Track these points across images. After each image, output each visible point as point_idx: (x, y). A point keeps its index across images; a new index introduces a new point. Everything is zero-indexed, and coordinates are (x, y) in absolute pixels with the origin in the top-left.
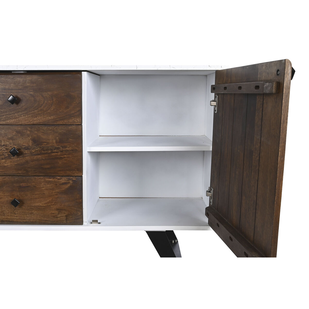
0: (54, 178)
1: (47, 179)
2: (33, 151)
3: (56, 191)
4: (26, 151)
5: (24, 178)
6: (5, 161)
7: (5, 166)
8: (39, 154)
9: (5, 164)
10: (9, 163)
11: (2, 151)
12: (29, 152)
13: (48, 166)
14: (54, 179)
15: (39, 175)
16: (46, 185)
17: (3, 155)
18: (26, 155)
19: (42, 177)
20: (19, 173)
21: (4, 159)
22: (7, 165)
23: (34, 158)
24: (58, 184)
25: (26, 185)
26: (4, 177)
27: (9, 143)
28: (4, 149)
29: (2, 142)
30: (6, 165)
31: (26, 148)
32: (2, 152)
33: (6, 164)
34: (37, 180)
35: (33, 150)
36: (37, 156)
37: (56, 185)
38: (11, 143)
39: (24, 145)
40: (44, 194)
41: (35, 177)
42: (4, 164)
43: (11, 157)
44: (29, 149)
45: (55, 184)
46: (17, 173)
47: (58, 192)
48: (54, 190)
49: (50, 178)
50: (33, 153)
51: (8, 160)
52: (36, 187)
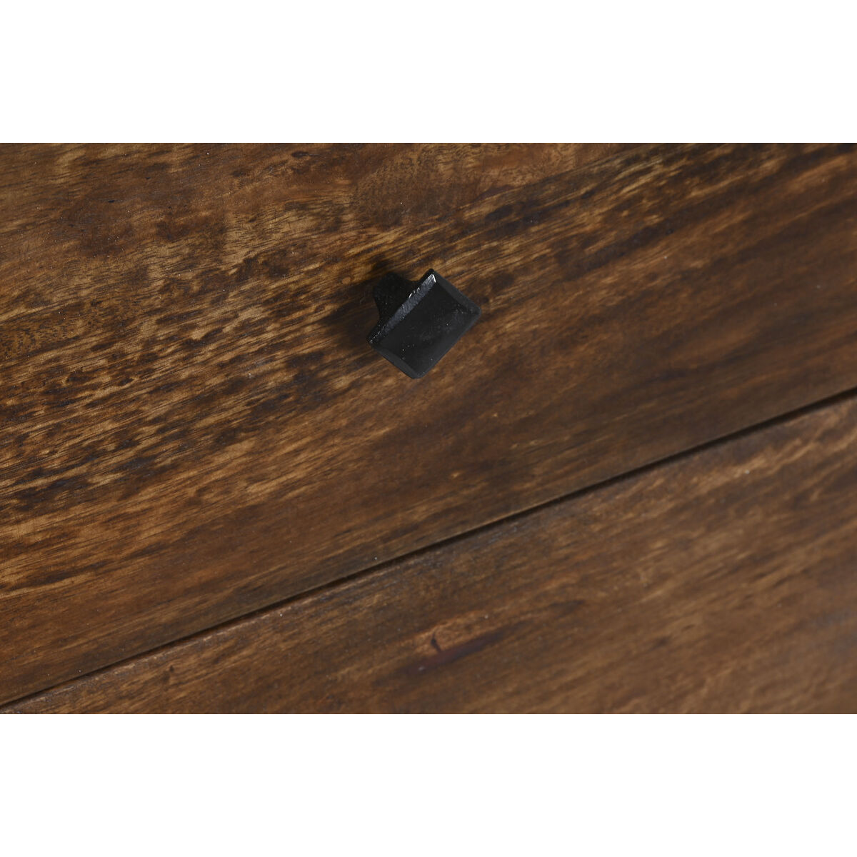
0: (778, 443)
1: (710, 480)
2: (589, 219)
3: (786, 571)
4: (512, 246)
5: (460, 560)
6: (249, 453)
7: (254, 511)
8: (648, 237)
9: (252, 481)
10: (297, 452)
11: (219, 351)
12: (541, 250)
13: (734, 337)
14: (788, 448)
15: (632, 465)
16: (687, 544)
17: (234, 387)
18: (511, 292)
19: (657, 479)
20: (415, 527)
21: (239, 429)
22: (270, 486)
23: (595, 299)
24: (811, 490)
25: (478, 631)
26: (226, 640)
27: (308, 222)
28: (244, 316)
29: (234, 235)
30: (259, 491)
31: (513, 217)
32: (227, 357)
33: (261, 479)
34: (596, 528)
35: (584, 216)
36: (621, 267)
37: (798, 502)
38: (341, 210)
39: (486, 184)
40: (663, 642)
41: (580, 505)
42: (235, 494)
43: (326, 379)
44: (544, 215)
45: (787, 497)
46: (385, 539)
47: (805, 572)
48: (775, 562)
49: (741, 459)
50: (590, 239)
51: (289, 431)
52: (581, 603)
